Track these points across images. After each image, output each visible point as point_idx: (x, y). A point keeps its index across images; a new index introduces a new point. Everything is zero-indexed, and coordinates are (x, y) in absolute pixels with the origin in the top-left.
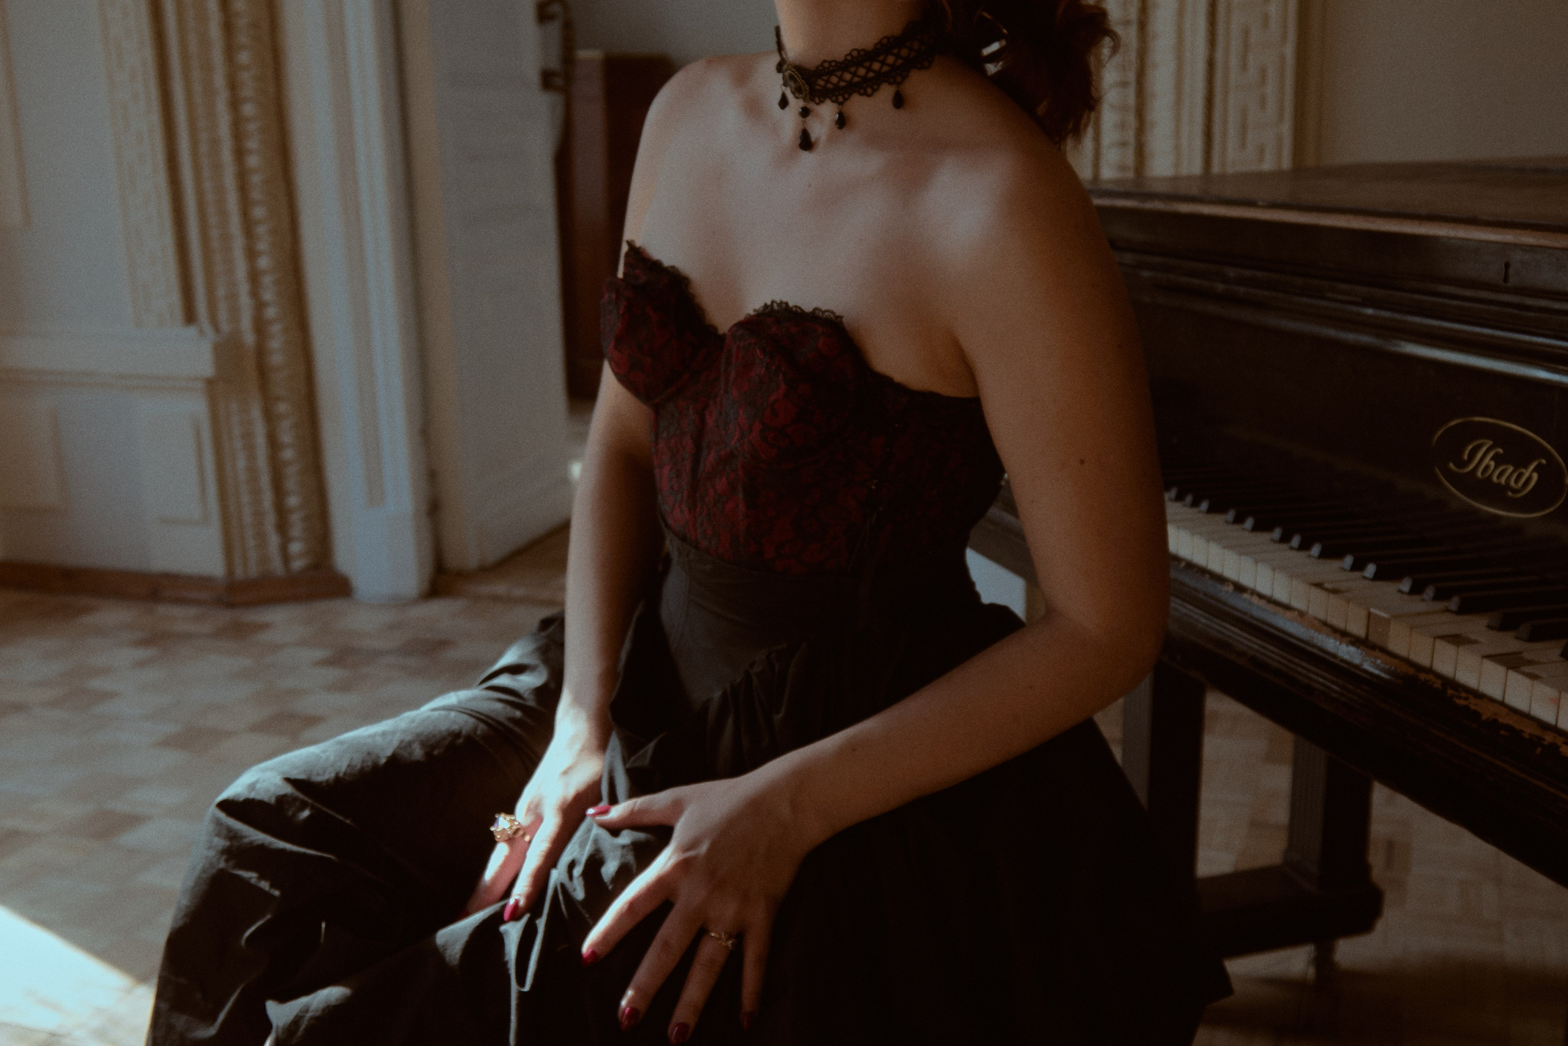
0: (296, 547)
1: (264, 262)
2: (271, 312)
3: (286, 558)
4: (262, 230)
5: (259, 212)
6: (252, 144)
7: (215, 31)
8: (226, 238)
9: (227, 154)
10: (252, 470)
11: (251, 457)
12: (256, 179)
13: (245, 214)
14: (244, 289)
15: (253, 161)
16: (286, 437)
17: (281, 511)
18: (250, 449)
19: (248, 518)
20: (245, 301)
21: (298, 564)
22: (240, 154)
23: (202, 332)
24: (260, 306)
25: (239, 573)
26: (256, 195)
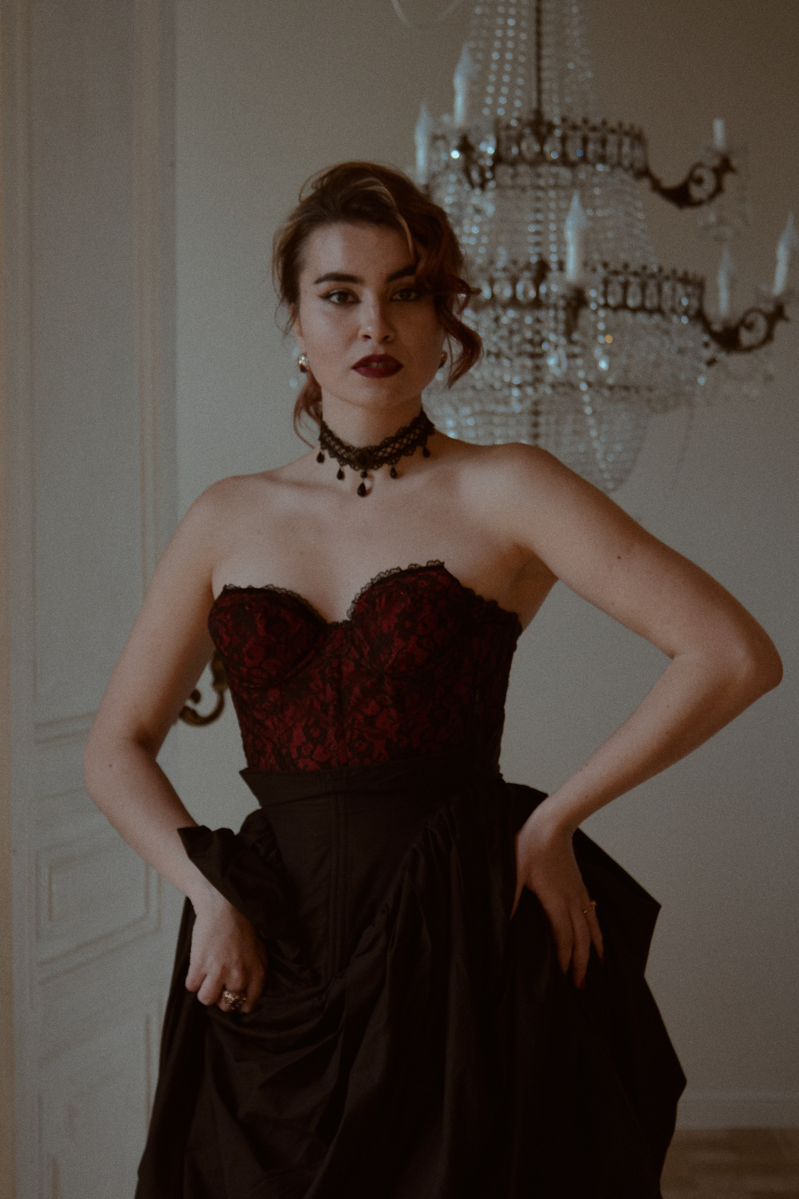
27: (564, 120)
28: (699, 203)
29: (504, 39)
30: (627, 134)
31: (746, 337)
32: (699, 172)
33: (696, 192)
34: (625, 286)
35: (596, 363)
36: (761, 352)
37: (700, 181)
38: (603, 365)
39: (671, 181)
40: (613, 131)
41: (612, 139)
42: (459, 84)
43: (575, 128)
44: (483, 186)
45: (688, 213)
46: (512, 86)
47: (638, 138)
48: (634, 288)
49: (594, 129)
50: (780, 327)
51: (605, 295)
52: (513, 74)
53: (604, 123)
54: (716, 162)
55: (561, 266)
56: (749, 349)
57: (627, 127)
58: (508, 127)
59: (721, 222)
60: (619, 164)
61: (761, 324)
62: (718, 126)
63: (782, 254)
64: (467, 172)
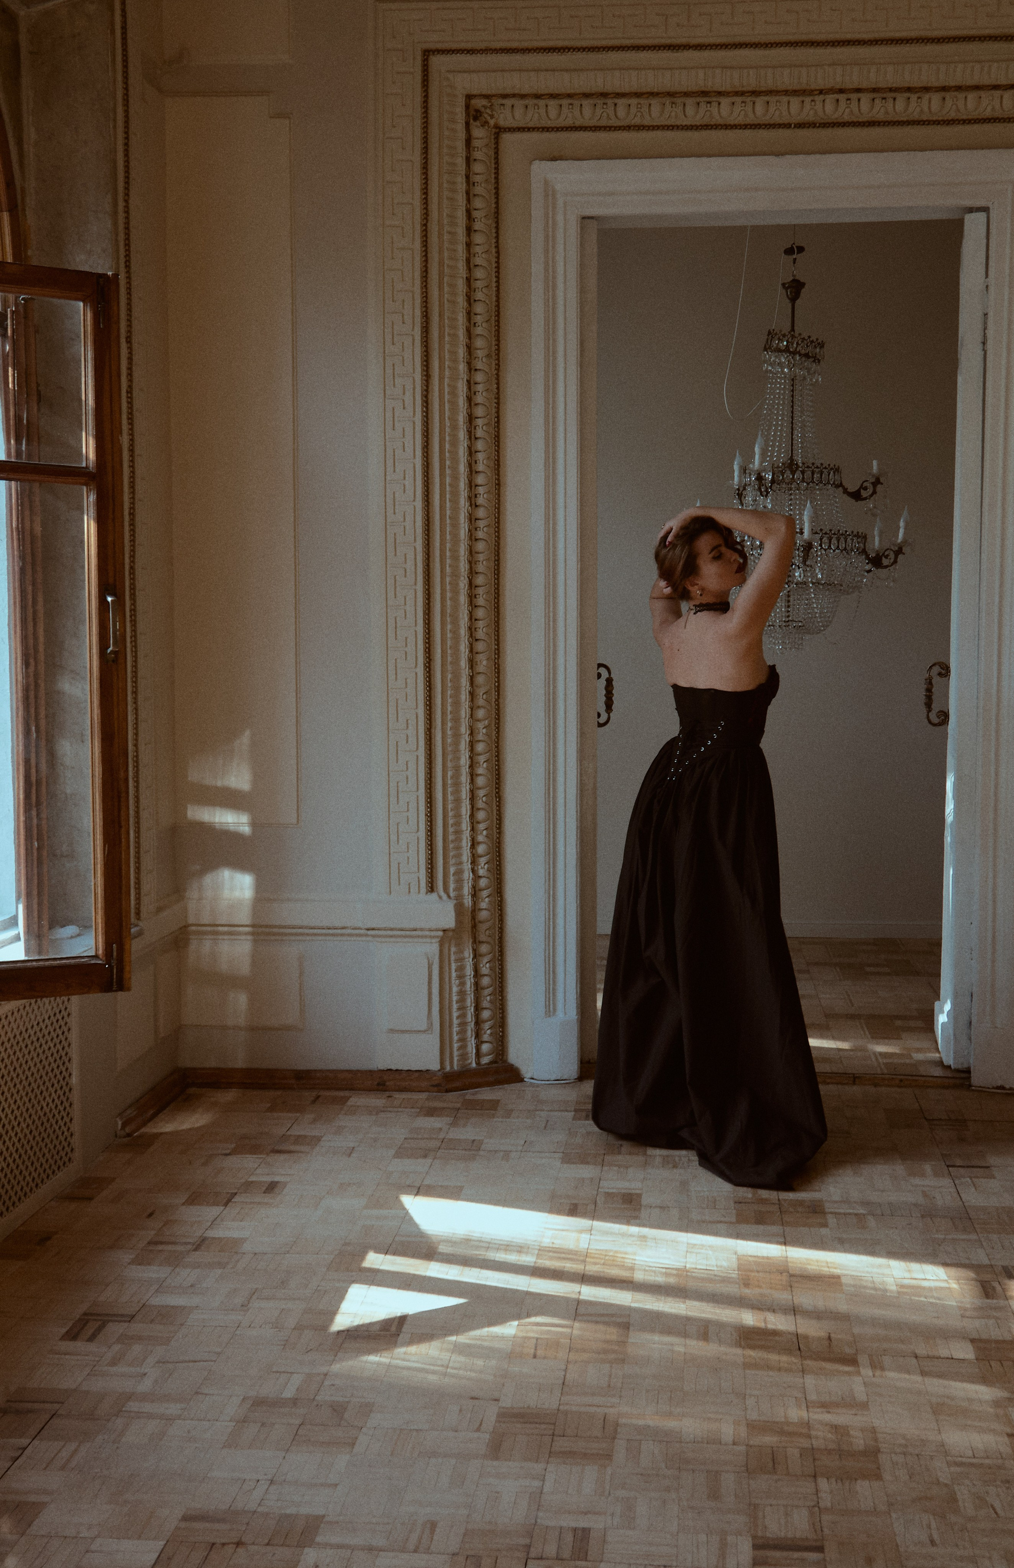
0: (485, 1047)
1: (481, 849)
2: (483, 883)
3: (478, 1055)
4: (482, 826)
5: (481, 815)
6: (480, 771)
7: (464, 696)
8: (458, 832)
9: (465, 778)
10: (462, 993)
11: (462, 984)
12: (481, 793)
13: (472, 816)
14: (467, 866)
15: (480, 781)
16: (485, 969)
17: (478, 1022)
18: (461, 977)
19: (455, 1029)
20: (467, 875)
21: (485, 1060)
22: (473, 776)
23: (440, 897)
24: (477, 877)
25: (448, 1068)
26: (480, 804)
27: (803, 464)
28: (865, 499)
29: (776, 425)
30: (832, 469)
31: (885, 562)
32: (865, 484)
33: (864, 494)
34: (830, 539)
35: (817, 575)
36: (891, 568)
37: (866, 489)
38: (820, 576)
39: (852, 489)
40: (825, 468)
41: (825, 471)
42: (757, 450)
43: (808, 467)
44: (766, 496)
45: (859, 502)
46: (780, 446)
47: (837, 470)
48: (834, 541)
49: (817, 467)
50: (900, 557)
51: (821, 545)
52: (780, 442)
53: (822, 464)
54: (873, 480)
55: (802, 533)
56: (886, 567)
57: (832, 466)
58: (778, 467)
59: (875, 507)
60: (828, 483)
61: (892, 556)
62: (875, 463)
63: (902, 524)
64: (760, 489)
